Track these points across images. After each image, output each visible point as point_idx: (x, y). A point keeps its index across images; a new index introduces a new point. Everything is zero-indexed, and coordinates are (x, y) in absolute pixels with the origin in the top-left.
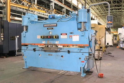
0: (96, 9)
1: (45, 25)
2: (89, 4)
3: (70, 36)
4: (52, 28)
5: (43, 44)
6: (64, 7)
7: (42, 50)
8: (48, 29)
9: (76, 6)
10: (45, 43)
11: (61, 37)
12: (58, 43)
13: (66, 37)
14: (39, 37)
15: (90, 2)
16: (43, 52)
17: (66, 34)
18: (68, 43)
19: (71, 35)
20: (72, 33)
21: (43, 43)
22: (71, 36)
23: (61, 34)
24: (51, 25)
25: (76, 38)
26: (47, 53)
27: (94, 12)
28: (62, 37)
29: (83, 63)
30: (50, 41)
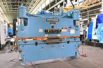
1: (48, 20)
4: (55, 23)
8: (51, 23)
10: (47, 36)
12: (60, 36)
14: (41, 31)
16: (46, 45)
17: (66, 28)
19: (69, 29)
20: (70, 28)
21: (45, 36)
24: (54, 20)
25: (73, 32)
26: (50, 45)
28: (63, 30)
30: (52, 34)
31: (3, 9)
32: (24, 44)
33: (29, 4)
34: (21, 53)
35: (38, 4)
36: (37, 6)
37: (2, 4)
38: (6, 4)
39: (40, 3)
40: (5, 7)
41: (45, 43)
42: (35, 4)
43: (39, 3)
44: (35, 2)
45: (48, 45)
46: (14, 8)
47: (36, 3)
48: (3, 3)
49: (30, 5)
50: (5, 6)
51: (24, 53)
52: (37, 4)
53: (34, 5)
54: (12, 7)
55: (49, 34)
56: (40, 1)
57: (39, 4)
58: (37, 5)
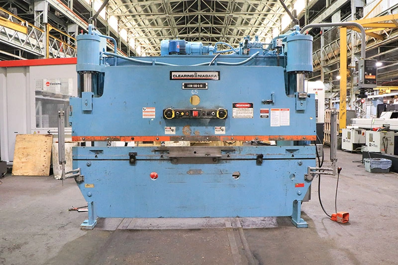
0: (153, 33)
1: (177, 74)
2: (137, 17)
3: (261, 112)
5: (167, 136)
6: (75, 21)
7: (162, 159)
8: (186, 86)
9: (102, 19)
10: (174, 133)
11: (234, 114)
12: (224, 133)
13: (249, 113)
14: (150, 113)
15: (142, 13)
16: (168, 164)
17: (251, 106)
18: (257, 132)
21: (166, 133)
22: (268, 112)
23: (234, 106)
26: (184, 167)
27: (148, 42)
28: (236, 113)
29: (300, 190)
30: (192, 128)
31: (152, 40)
32: (93, 156)
33: (235, 19)
34: (82, 185)
35: (266, 15)
36: (265, 22)
37: (147, 22)
38: (160, 21)
39: (271, 12)
40: (156, 31)
41: (165, 158)
42: (256, 16)
43: (269, 10)
44: (253, 10)
45: (174, 166)
46: (185, 33)
47: (257, 12)
48: (150, 20)
49: (239, 20)
50: (156, 29)
51: (92, 186)
52: (262, 16)
53: (252, 21)
54: (179, 30)
55: (181, 128)
56: (272, 5)
57: (270, 16)
58: (263, 19)
